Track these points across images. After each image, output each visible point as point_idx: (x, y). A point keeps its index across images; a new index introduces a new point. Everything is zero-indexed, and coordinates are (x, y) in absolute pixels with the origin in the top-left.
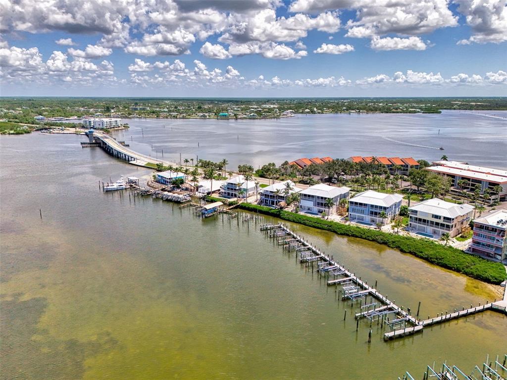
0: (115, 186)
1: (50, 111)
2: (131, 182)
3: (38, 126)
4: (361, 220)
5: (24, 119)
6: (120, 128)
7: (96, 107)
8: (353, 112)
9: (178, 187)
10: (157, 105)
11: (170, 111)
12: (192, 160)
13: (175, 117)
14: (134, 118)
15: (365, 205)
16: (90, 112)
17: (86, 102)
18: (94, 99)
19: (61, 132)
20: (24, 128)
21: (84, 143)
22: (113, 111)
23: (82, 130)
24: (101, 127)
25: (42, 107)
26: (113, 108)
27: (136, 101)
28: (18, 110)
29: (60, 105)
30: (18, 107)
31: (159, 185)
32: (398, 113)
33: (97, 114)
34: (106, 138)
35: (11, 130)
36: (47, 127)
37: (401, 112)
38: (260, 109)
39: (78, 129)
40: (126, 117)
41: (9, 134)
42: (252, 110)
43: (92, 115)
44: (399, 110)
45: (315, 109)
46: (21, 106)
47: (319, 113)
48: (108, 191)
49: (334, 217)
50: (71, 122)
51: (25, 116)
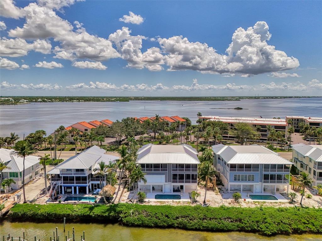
47: (50, 102)
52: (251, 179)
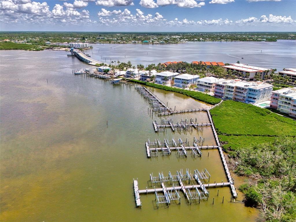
0: (79, 72)
1: (53, 39)
2: (86, 71)
3: (47, 47)
4: (179, 86)
5: (40, 43)
6: (88, 48)
7: (78, 37)
8: (223, 41)
9: (107, 73)
10: (111, 36)
11: (118, 40)
12: (115, 61)
13: (119, 43)
14: (97, 43)
15: (180, 79)
16: (74, 40)
17: (73, 34)
18: (78, 33)
19: (58, 50)
20: (40, 47)
21: (69, 55)
22: (86, 39)
23: (69, 49)
24: (78, 47)
25: (49, 37)
26: (87, 38)
27: (100, 34)
28: (37, 39)
29: (59, 36)
30: (37, 37)
31: (99, 72)
32: (250, 41)
33: (78, 41)
34: (79, 52)
35: (34, 48)
36: (51, 47)
37: (252, 41)
38: (169, 39)
39: (66, 49)
40: (93, 43)
41: (33, 50)
42: (164, 39)
43: (75, 41)
44: (251, 39)
45: (201, 39)
46: (38, 36)
47: (203, 41)
48: (76, 74)
49: (169, 85)
50: (64, 45)
51: (40, 42)
52: (179, 82)
